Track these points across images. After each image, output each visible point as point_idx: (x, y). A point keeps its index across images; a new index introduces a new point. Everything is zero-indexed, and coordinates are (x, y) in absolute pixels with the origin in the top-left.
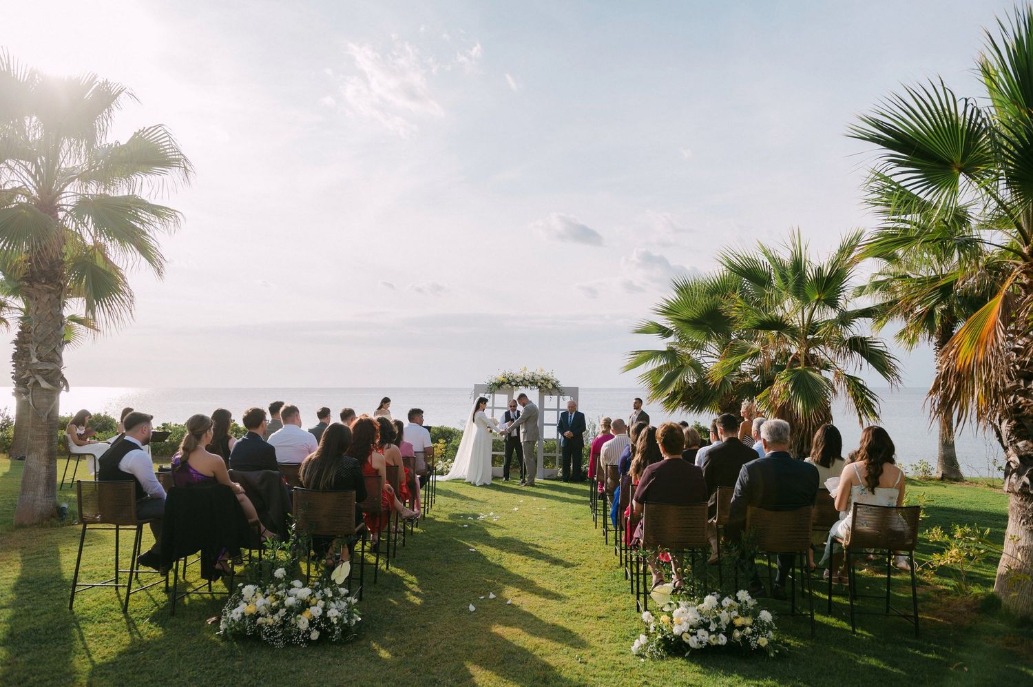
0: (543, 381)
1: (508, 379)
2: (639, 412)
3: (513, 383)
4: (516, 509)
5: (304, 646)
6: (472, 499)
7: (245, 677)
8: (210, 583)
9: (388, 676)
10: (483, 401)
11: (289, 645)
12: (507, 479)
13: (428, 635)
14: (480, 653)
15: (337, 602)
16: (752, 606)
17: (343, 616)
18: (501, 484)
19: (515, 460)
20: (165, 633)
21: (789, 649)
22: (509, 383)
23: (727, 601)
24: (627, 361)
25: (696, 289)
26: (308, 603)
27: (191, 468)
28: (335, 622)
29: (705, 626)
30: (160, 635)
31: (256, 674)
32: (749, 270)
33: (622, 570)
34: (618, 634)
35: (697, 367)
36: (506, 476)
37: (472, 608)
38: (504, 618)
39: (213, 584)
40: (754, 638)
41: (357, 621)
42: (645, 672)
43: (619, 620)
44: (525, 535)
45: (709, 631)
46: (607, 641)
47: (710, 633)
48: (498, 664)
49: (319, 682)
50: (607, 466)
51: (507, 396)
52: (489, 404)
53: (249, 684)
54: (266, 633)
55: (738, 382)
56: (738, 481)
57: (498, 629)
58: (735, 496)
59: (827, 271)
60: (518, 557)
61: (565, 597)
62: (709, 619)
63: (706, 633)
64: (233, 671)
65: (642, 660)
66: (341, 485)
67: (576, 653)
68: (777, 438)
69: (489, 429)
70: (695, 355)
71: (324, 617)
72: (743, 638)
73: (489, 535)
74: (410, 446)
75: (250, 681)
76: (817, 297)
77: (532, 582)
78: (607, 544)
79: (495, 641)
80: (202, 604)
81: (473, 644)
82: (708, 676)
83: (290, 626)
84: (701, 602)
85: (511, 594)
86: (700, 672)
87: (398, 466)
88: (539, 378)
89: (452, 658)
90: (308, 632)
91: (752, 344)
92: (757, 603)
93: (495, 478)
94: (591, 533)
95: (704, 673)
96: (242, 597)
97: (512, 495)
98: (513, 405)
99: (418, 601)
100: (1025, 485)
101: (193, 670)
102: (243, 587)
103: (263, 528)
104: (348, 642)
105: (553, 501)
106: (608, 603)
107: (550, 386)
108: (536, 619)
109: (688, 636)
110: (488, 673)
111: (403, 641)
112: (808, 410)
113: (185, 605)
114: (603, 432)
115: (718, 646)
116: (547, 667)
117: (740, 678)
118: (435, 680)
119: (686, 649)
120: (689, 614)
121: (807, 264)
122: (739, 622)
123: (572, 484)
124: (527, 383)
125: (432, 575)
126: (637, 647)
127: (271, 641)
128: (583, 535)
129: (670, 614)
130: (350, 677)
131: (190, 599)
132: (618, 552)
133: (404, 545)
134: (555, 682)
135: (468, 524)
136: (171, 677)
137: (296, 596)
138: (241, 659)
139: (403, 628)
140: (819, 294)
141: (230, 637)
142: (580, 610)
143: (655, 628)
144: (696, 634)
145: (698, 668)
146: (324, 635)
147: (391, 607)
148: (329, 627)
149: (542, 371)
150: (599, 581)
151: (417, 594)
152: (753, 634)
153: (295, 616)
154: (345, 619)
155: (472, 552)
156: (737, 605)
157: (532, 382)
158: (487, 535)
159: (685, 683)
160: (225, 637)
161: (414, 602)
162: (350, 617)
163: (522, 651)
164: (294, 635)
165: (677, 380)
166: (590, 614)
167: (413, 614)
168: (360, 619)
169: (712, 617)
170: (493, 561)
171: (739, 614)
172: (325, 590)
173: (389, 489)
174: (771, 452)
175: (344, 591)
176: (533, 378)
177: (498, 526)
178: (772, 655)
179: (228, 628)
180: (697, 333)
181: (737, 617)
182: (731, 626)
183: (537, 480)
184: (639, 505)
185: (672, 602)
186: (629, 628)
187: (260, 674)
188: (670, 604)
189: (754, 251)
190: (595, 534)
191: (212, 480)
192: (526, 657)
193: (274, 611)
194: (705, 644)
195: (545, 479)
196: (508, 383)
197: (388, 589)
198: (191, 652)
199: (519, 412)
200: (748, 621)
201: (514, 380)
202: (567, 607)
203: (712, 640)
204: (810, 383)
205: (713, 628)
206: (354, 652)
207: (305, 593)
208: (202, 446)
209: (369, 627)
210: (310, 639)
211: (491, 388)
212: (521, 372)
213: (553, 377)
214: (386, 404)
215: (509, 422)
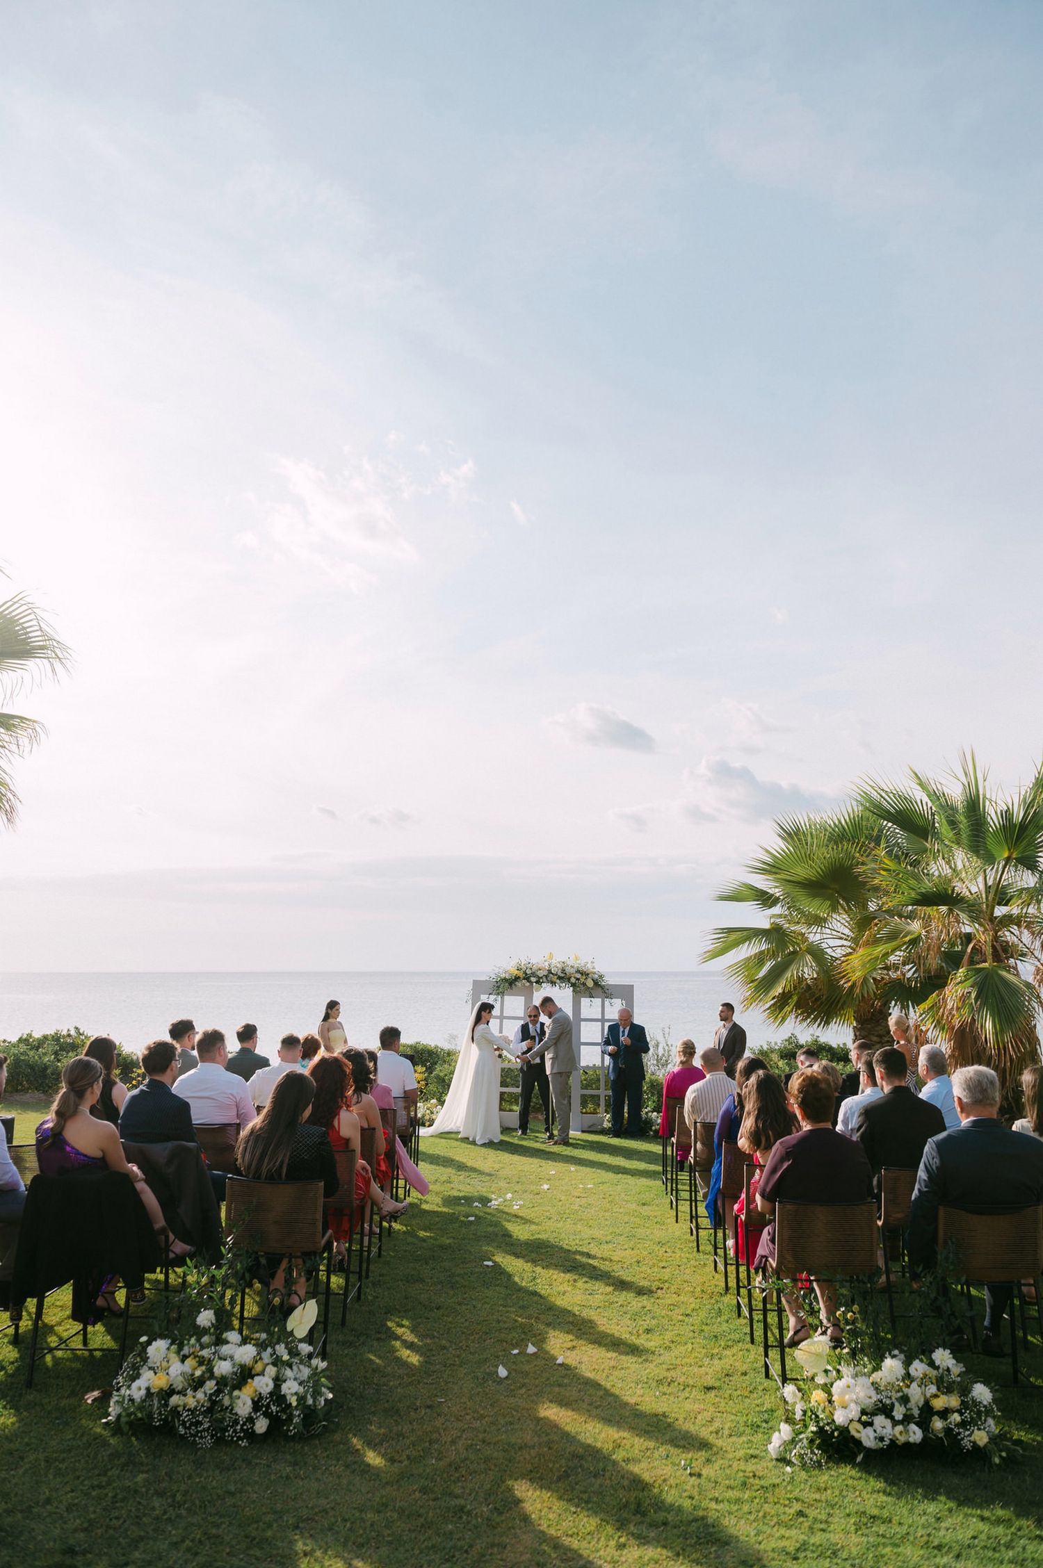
0: (579, 976)
2: (729, 1025)
3: (533, 979)
4: (546, 1187)
5: (243, 1443)
6: (474, 1170)
7: (156, 1502)
8: (85, 1329)
9: (384, 1500)
10: (486, 1008)
11: (220, 1441)
12: (524, 1133)
13: (438, 1423)
14: (527, 1457)
15: (295, 1367)
16: (959, 1376)
17: (306, 1392)
18: (516, 1141)
19: (536, 1100)
20: (20, 1421)
21: (1022, 1448)
23: (918, 1368)
24: (708, 945)
25: (811, 834)
26: (250, 1369)
27: (69, 1145)
28: (294, 1404)
29: (886, 1411)
30: (13, 1424)
31: (174, 1496)
32: (899, 812)
33: (730, 1300)
34: (742, 1419)
35: (817, 953)
36: (524, 1126)
37: (502, 1372)
38: (557, 1389)
39: (90, 1328)
40: (967, 1433)
41: (326, 1400)
42: (796, 1493)
43: (739, 1392)
44: (568, 1235)
45: (892, 1418)
46: (726, 1432)
47: (895, 1423)
48: (559, 1479)
49: (276, 1512)
50: (695, 1123)
51: (523, 998)
52: (496, 1012)
53: (165, 1517)
54: (184, 1423)
55: (883, 978)
56: (922, 1166)
57: (550, 1412)
58: (919, 1190)
59: (1018, 815)
60: (562, 1275)
61: (647, 1351)
62: (890, 1398)
63: (888, 1423)
64: (136, 1491)
65: (788, 1469)
66: (299, 1172)
67: (683, 1458)
68: (981, 1097)
69: (497, 1053)
70: (814, 936)
71: (277, 1395)
72: (948, 1431)
73: (510, 1236)
74: (387, 1091)
75: (165, 1512)
76: (1006, 855)
77: (591, 1321)
78: (698, 1250)
79: (547, 1434)
80: (73, 1365)
81: (513, 1441)
82: (898, 1499)
83: (221, 1410)
84: (877, 1368)
85: (560, 1346)
86: (884, 1492)
87: (374, 1129)
88: (573, 971)
89: (483, 1466)
90: (251, 1420)
91: (908, 924)
92: (964, 1369)
93: (505, 1130)
94: (670, 1230)
95: (889, 1494)
96: (145, 1360)
97: (536, 1161)
98: (533, 1014)
99: (414, 1359)
101: (72, 1491)
102: (149, 1343)
103: (172, 1237)
104: (313, 1437)
105: (603, 1172)
106: (716, 1362)
107: (590, 984)
108: (607, 1393)
109: (860, 1427)
110: (546, 1495)
111: (401, 1435)
112: (1002, 1030)
113: (47, 1368)
114: (682, 1062)
115: (907, 1445)
116: (638, 1484)
117: (952, 1504)
118: (462, 1509)
119: (856, 1450)
120: (858, 1389)
121: (987, 803)
122: (939, 1403)
123: (627, 1141)
124: (555, 978)
125: (431, 1310)
126: (777, 1445)
127: (192, 1435)
128: (659, 1234)
129: (827, 1388)
130: (323, 1502)
131: (54, 1357)
132: (721, 1267)
133: (380, 1255)
134: (655, 1512)
135: (476, 1216)
136: (37, 1503)
137: (232, 1358)
138: (145, 1468)
139: (397, 1411)
140: (1009, 850)
141: (126, 1429)
142: (672, 1373)
143: (805, 1412)
144: (871, 1424)
145: (880, 1485)
146: (276, 1424)
147: (374, 1371)
148: (283, 1411)
149: (577, 959)
150: (695, 1320)
151: (410, 1346)
152: (963, 1424)
153: (230, 1393)
154: (309, 1396)
155: (487, 1266)
156: (935, 1372)
157: (561, 977)
158: (507, 1235)
159: (864, 1513)
160: (116, 1428)
161: (409, 1360)
162: (317, 1393)
163: (593, 1453)
164: (228, 1426)
165: (788, 974)
166: (691, 1382)
167: (410, 1384)
168: (331, 1396)
169: (896, 1395)
170: (524, 1284)
171: (938, 1389)
172: (277, 1347)
173: (364, 1168)
174: (972, 1118)
175: (305, 1348)
176: (563, 971)
177: (522, 1218)
178: (997, 1460)
179: (124, 1414)
180: (817, 902)
181: (936, 1396)
182: (927, 1411)
183: (572, 1133)
184: (768, 1205)
185: (829, 1368)
186: (757, 1409)
187: (179, 1497)
188: (826, 1371)
189: (906, 785)
190: (677, 1233)
191: (101, 1163)
192: (601, 1465)
193: (197, 1384)
194: (887, 1442)
195: (583, 1132)
196: (524, 979)
197: (365, 1337)
198: (65, 1455)
199: (542, 1024)
200: (954, 1401)
201: (533, 974)
202: (652, 1370)
203: (898, 1435)
204: (1002, 990)
205: (899, 1413)
206: (325, 1454)
207: (246, 1353)
208: (85, 1108)
209: (342, 1407)
210: (254, 1431)
211: (498, 987)
212: (545, 961)
213: (594, 968)
214: (334, 1010)
215: (529, 1041)
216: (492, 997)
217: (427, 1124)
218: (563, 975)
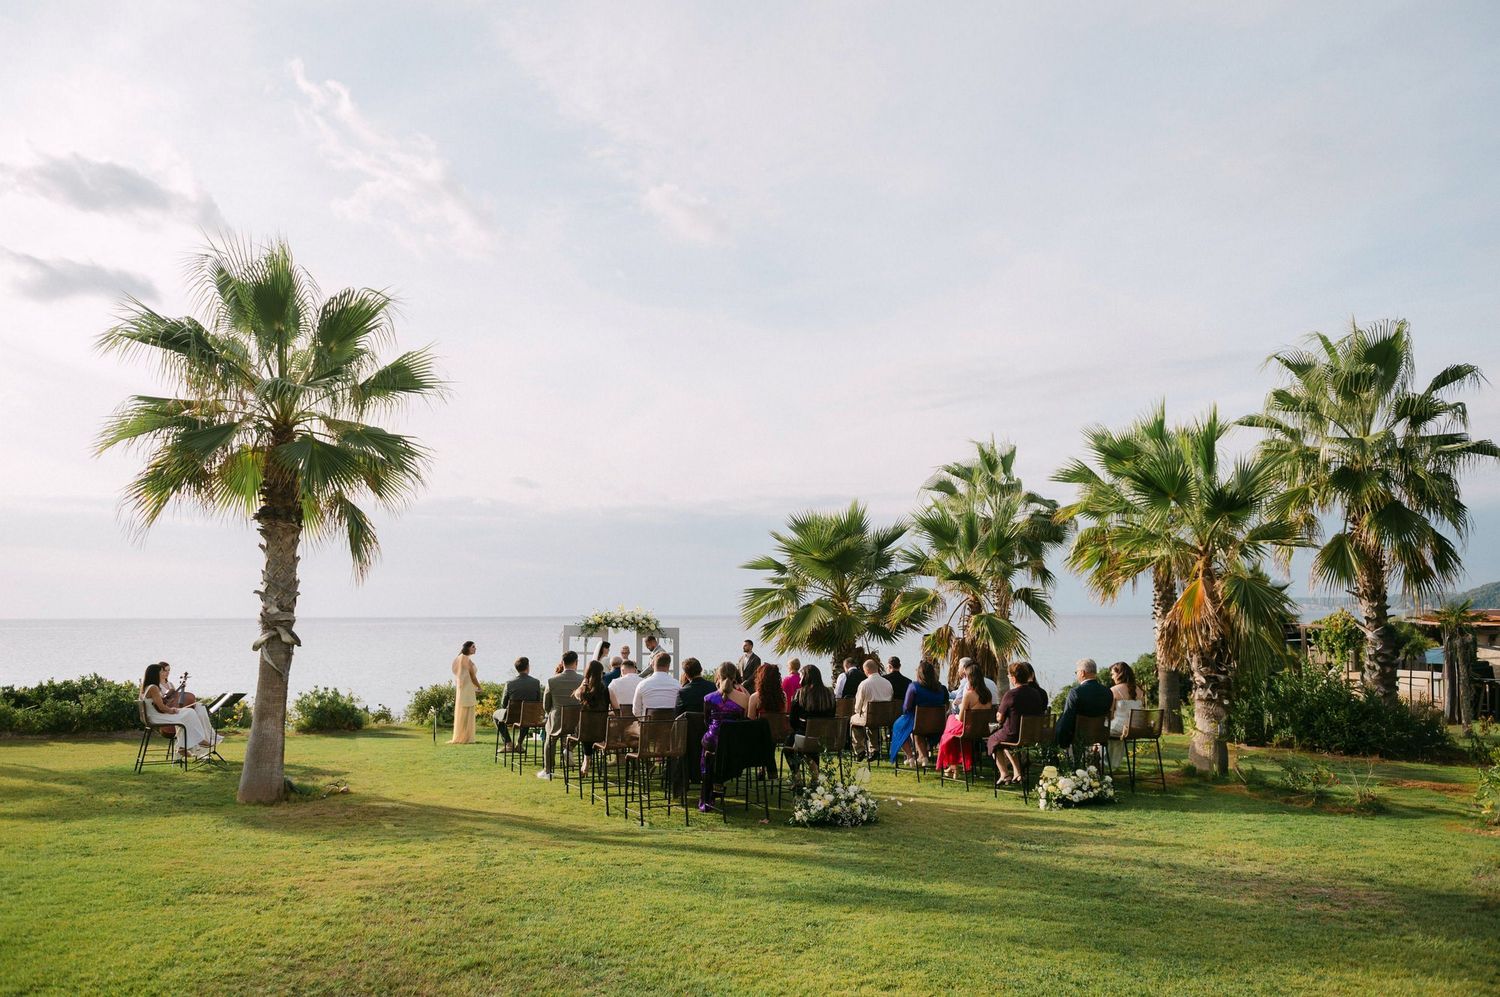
0: (644, 622)
1: (606, 620)
2: (750, 655)
3: (611, 625)
22: (607, 624)
29: (1080, 788)
47: (1083, 791)
62: (1080, 784)
90: (861, 815)
100: (1209, 695)
115: (1088, 799)
122: (1094, 785)
126: (1043, 806)
129: (1054, 784)
143: (1047, 794)
156: (1089, 775)
169: (1082, 782)
176: (634, 619)
181: (1093, 782)
201: (612, 621)
211: (584, 631)
213: (652, 617)
218: (632, 622)
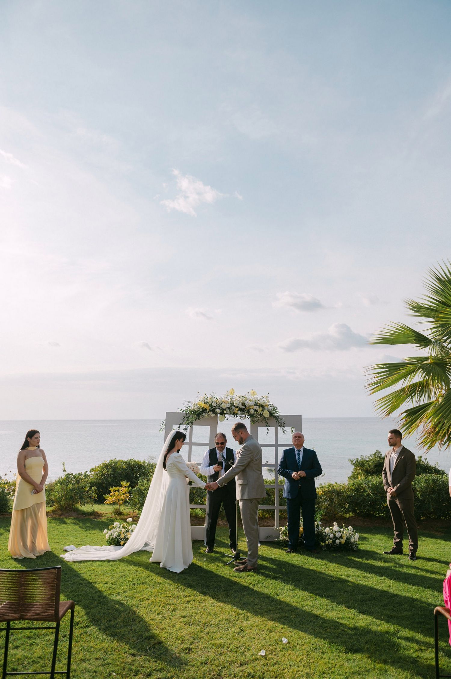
0: (257, 408)
1: (211, 406)
2: (399, 450)
3: (218, 411)
10: (178, 437)
22: (213, 410)
36: (211, 543)
51: (209, 427)
69: (188, 480)
88: (252, 403)
98: (220, 442)
107: (266, 414)
124: (236, 410)
149: (254, 394)
157: (244, 409)
176: (243, 404)
196: (210, 411)
201: (218, 406)
211: (188, 418)
212: (228, 396)
213: (268, 402)
214: (33, 438)
215: (216, 466)
216: (183, 427)
217: (122, 542)
218: (243, 407)
